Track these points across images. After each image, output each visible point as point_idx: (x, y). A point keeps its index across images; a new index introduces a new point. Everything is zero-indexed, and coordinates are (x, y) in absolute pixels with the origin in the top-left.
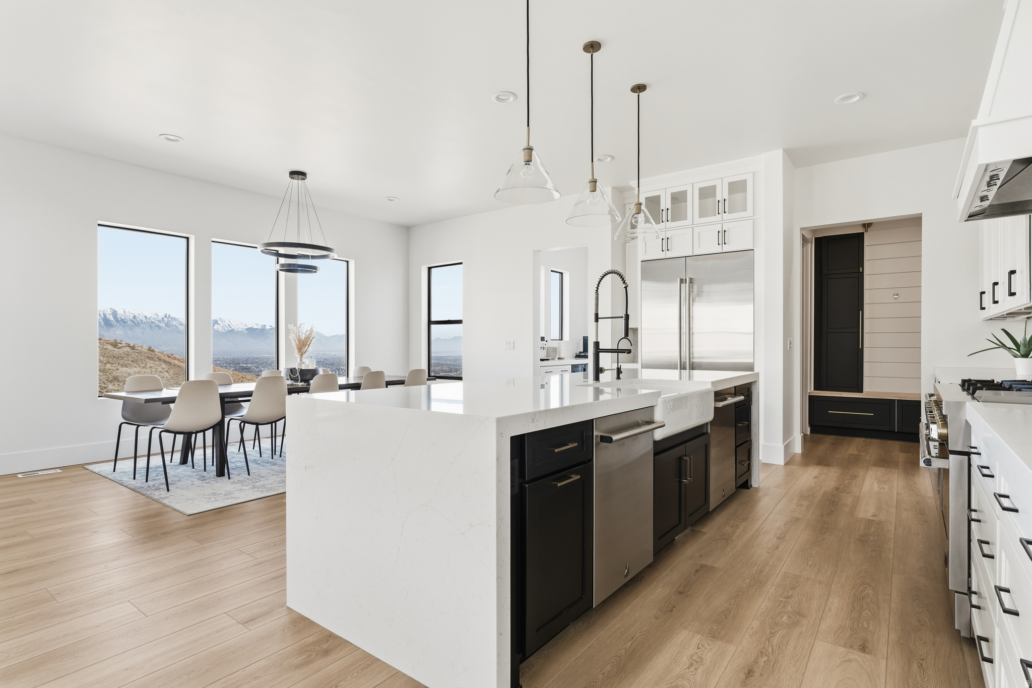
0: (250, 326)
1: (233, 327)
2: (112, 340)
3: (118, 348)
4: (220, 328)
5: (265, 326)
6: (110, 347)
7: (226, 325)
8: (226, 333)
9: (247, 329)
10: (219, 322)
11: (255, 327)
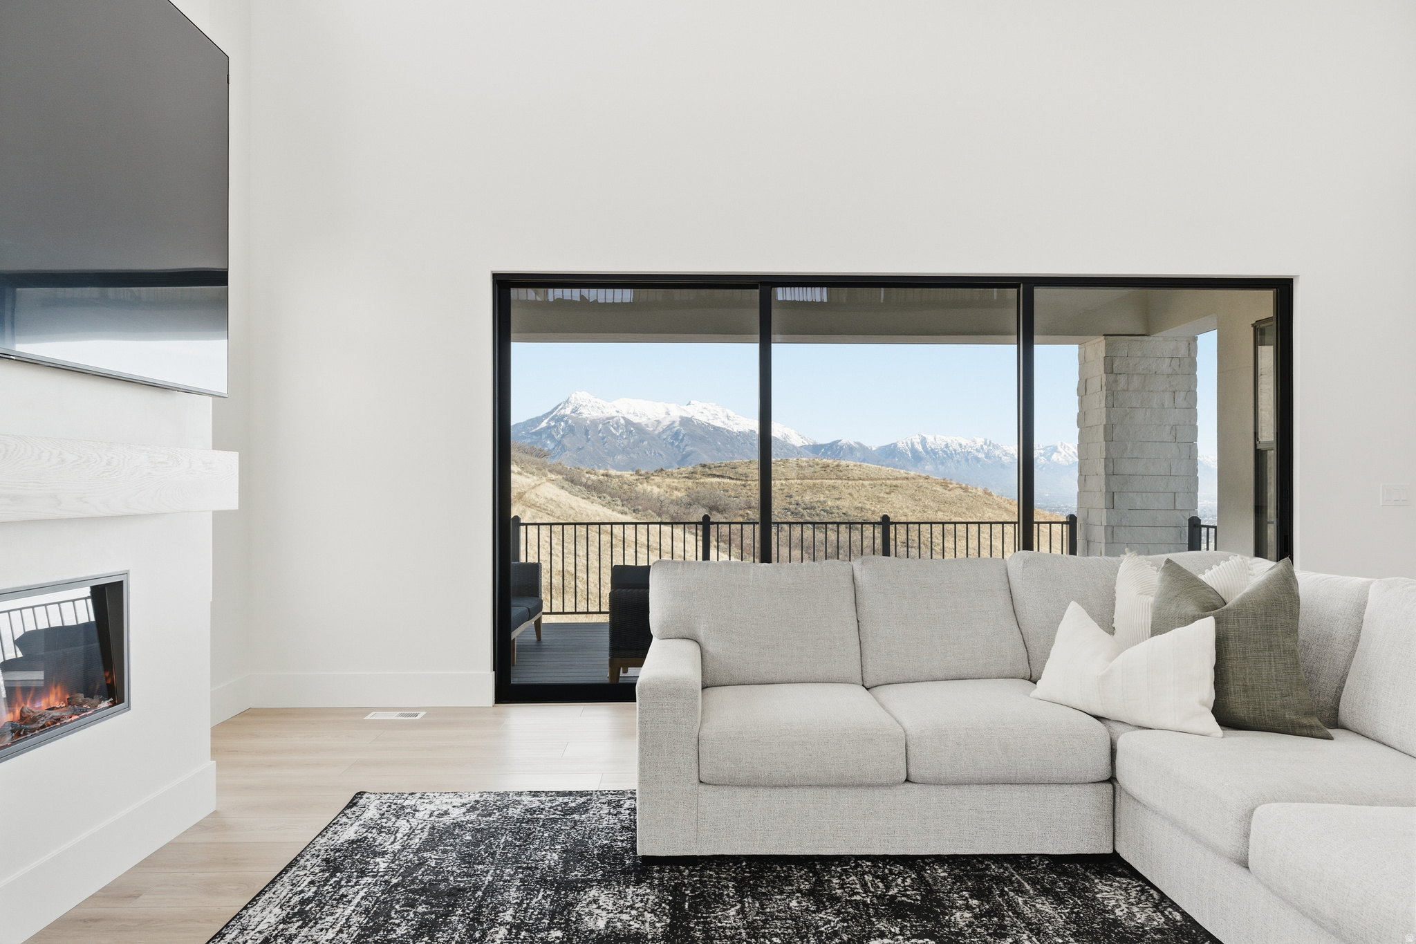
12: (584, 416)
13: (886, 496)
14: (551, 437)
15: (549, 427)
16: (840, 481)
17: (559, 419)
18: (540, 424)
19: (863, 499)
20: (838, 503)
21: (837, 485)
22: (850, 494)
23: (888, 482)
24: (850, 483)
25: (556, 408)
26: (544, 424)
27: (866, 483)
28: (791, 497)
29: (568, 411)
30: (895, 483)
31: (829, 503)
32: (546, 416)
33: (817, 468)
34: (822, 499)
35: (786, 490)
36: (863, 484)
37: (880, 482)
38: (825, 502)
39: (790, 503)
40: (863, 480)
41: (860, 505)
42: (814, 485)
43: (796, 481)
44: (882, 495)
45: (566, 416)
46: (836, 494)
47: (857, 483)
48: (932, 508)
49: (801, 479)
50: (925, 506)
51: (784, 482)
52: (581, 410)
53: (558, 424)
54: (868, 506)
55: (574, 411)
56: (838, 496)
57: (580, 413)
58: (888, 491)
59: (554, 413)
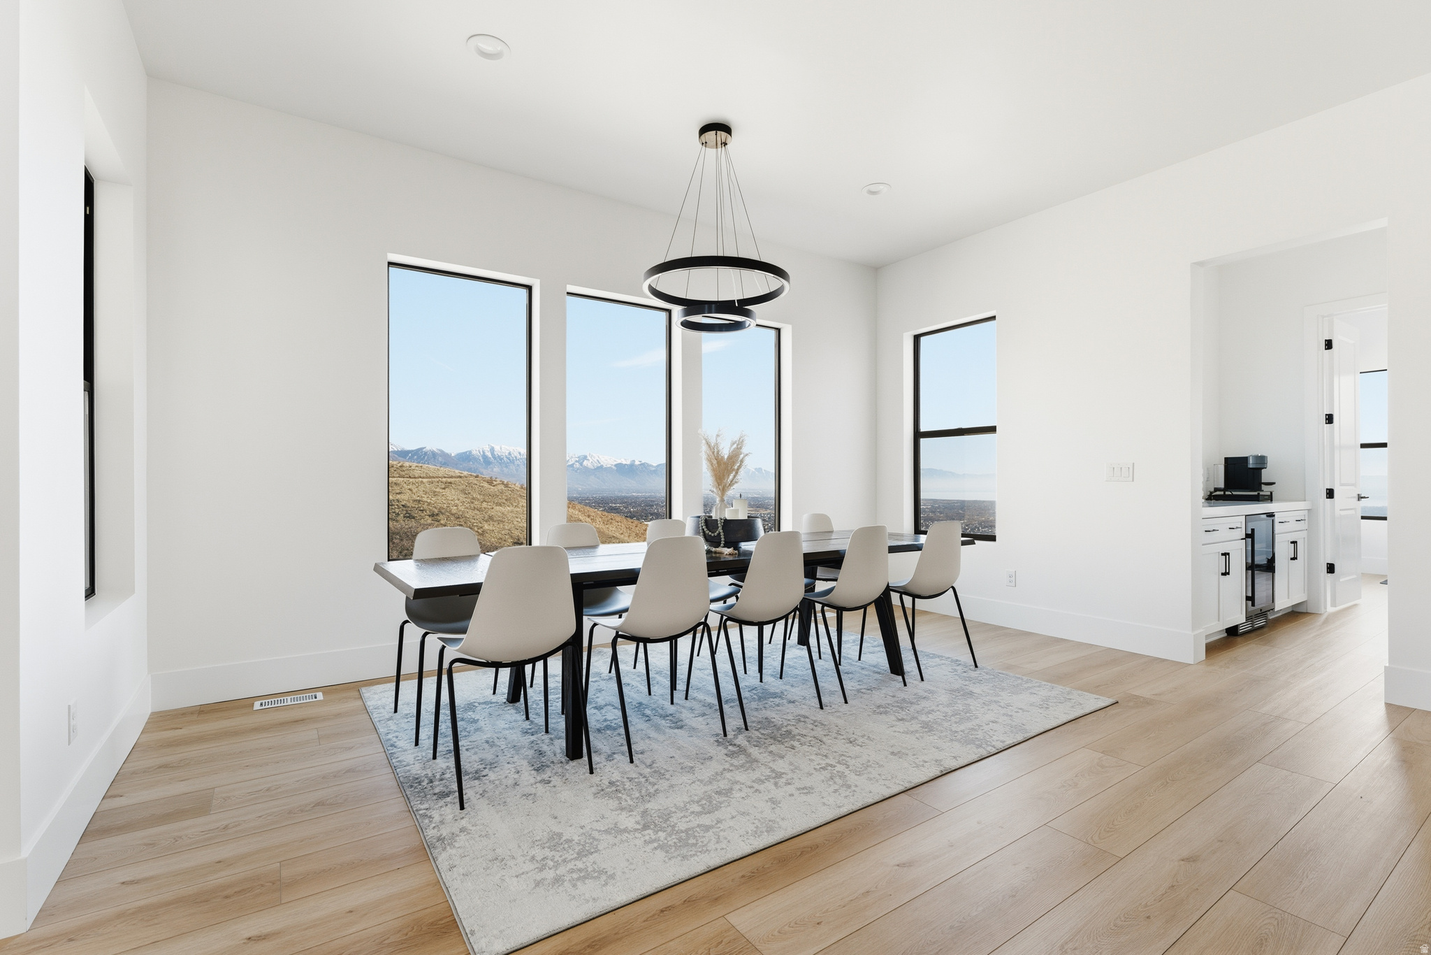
0: (619, 462)
1: (602, 464)
2: (488, 477)
3: (494, 486)
4: (589, 465)
5: (634, 461)
6: (486, 485)
7: (595, 460)
8: (595, 469)
9: (616, 465)
10: (589, 458)
11: (624, 462)
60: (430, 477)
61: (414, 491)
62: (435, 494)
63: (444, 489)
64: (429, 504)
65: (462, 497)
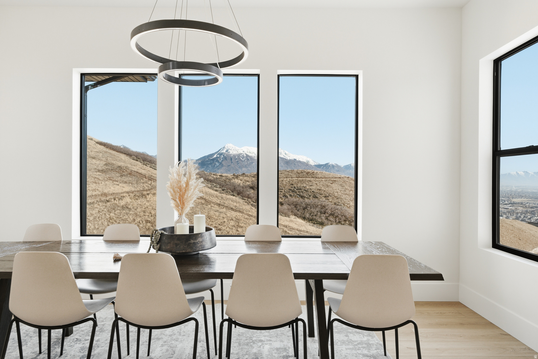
12: (231, 153)
13: (331, 185)
14: (218, 161)
15: (217, 157)
16: (313, 179)
17: (221, 154)
18: (214, 156)
19: (321, 186)
20: (311, 187)
21: (311, 180)
22: (316, 184)
23: (332, 179)
24: (317, 179)
25: (220, 150)
26: (215, 156)
27: (323, 179)
28: (292, 185)
29: (224, 151)
30: (335, 179)
31: (308, 187)
32: (216, 153)
33: (305, 173)
34: (305, 186)
35: (291, 182)
36: (322, 180)
37: (329, 179)
38: (306, 187)
39: (292, 187)
40: (323, 178)
41: (320, 188)
42: (302, 180)
43: (295, 178)
44: (329, 184)
45: (224, 153)
46: (310, 184)
47: (320, 179)
48: (348, 190)
49: (298, 178)
50: (346, 189)
51: (290, 179)
52: (229, 151)
53: (220, 156)
54: (323, 189)
55: (227, 151)
56: (311, 185)
57: (229, 152)
58: (332, 183)
59: (219, 152)
60: (326, 178)
61: (318, 185)
62: (328, 186)
63: (332, 184)
64: (324, 191)
65: (340, 188)
